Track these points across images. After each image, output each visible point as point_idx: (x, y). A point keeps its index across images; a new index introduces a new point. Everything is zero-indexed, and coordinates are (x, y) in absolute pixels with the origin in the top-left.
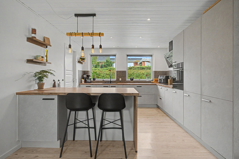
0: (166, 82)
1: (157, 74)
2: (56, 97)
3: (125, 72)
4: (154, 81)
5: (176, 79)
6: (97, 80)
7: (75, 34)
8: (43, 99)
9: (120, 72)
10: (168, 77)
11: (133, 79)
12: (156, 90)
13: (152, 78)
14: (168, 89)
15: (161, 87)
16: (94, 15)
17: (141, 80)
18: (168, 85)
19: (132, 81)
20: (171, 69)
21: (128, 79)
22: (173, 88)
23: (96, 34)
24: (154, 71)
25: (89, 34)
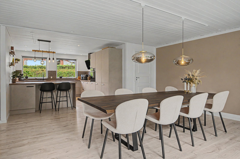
0: (86, 79)
1: (80, 73)
2: (35, 86)
3: (55, 72)
4: (78, 78)
5: (93, 77)
6: (29, 78)
7: (38, 51)
8: (27, 87)
9: (51, 71)
10: (88, 75)
11: (62, 77)
12: (80, 84)
13: (76, 76)
14: (88, 82)
15: (83, 82)
16: (50, 42)
17: (68, 78)
18: (87, 80)
19: (61, 79)
20: (90, 70)
21: (58, 77)
22: (90, 81)
23: (51, 52)
24: (78, 72)
25: (47, 52)
